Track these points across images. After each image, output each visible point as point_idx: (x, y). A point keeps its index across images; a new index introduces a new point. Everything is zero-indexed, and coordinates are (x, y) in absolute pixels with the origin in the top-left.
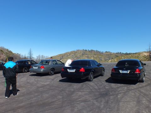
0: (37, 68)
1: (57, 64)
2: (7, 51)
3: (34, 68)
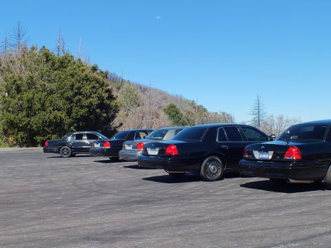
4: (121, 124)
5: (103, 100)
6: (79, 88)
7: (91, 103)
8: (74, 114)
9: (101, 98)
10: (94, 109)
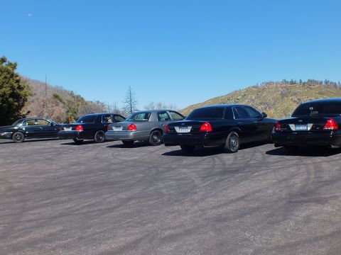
0: (121, 129)
1: (168, 119)
2: (69, 98)
3: (115, 129)
4: (29, 112)
5: (14, 89)
7: (4, 93)
9: (12, 88)
10: (7, 99)
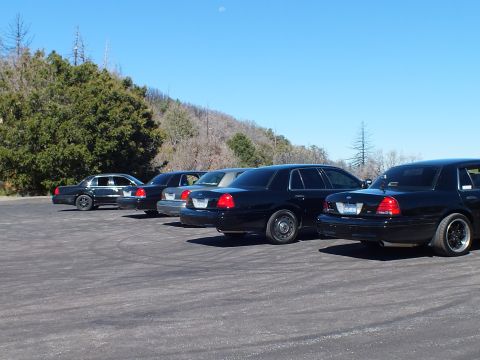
4: (166, 163)
6: (105, 112)
7: (122, 133)
8: (98, 149)
9: (136, 126)
10: (126, 142)
